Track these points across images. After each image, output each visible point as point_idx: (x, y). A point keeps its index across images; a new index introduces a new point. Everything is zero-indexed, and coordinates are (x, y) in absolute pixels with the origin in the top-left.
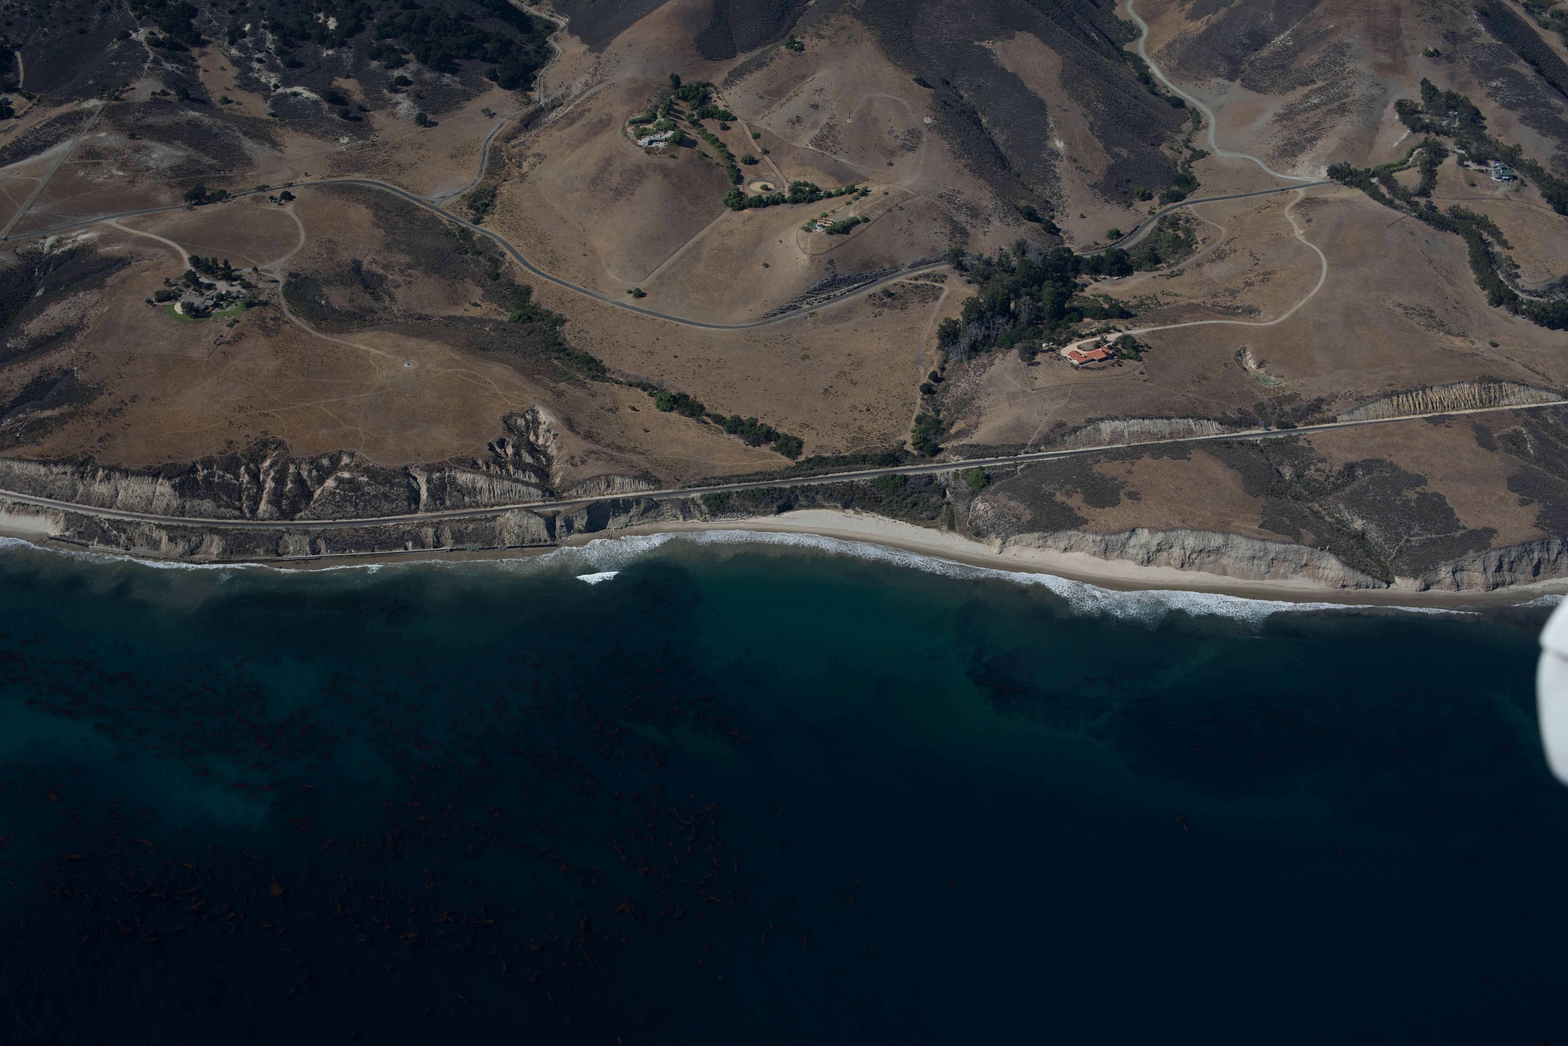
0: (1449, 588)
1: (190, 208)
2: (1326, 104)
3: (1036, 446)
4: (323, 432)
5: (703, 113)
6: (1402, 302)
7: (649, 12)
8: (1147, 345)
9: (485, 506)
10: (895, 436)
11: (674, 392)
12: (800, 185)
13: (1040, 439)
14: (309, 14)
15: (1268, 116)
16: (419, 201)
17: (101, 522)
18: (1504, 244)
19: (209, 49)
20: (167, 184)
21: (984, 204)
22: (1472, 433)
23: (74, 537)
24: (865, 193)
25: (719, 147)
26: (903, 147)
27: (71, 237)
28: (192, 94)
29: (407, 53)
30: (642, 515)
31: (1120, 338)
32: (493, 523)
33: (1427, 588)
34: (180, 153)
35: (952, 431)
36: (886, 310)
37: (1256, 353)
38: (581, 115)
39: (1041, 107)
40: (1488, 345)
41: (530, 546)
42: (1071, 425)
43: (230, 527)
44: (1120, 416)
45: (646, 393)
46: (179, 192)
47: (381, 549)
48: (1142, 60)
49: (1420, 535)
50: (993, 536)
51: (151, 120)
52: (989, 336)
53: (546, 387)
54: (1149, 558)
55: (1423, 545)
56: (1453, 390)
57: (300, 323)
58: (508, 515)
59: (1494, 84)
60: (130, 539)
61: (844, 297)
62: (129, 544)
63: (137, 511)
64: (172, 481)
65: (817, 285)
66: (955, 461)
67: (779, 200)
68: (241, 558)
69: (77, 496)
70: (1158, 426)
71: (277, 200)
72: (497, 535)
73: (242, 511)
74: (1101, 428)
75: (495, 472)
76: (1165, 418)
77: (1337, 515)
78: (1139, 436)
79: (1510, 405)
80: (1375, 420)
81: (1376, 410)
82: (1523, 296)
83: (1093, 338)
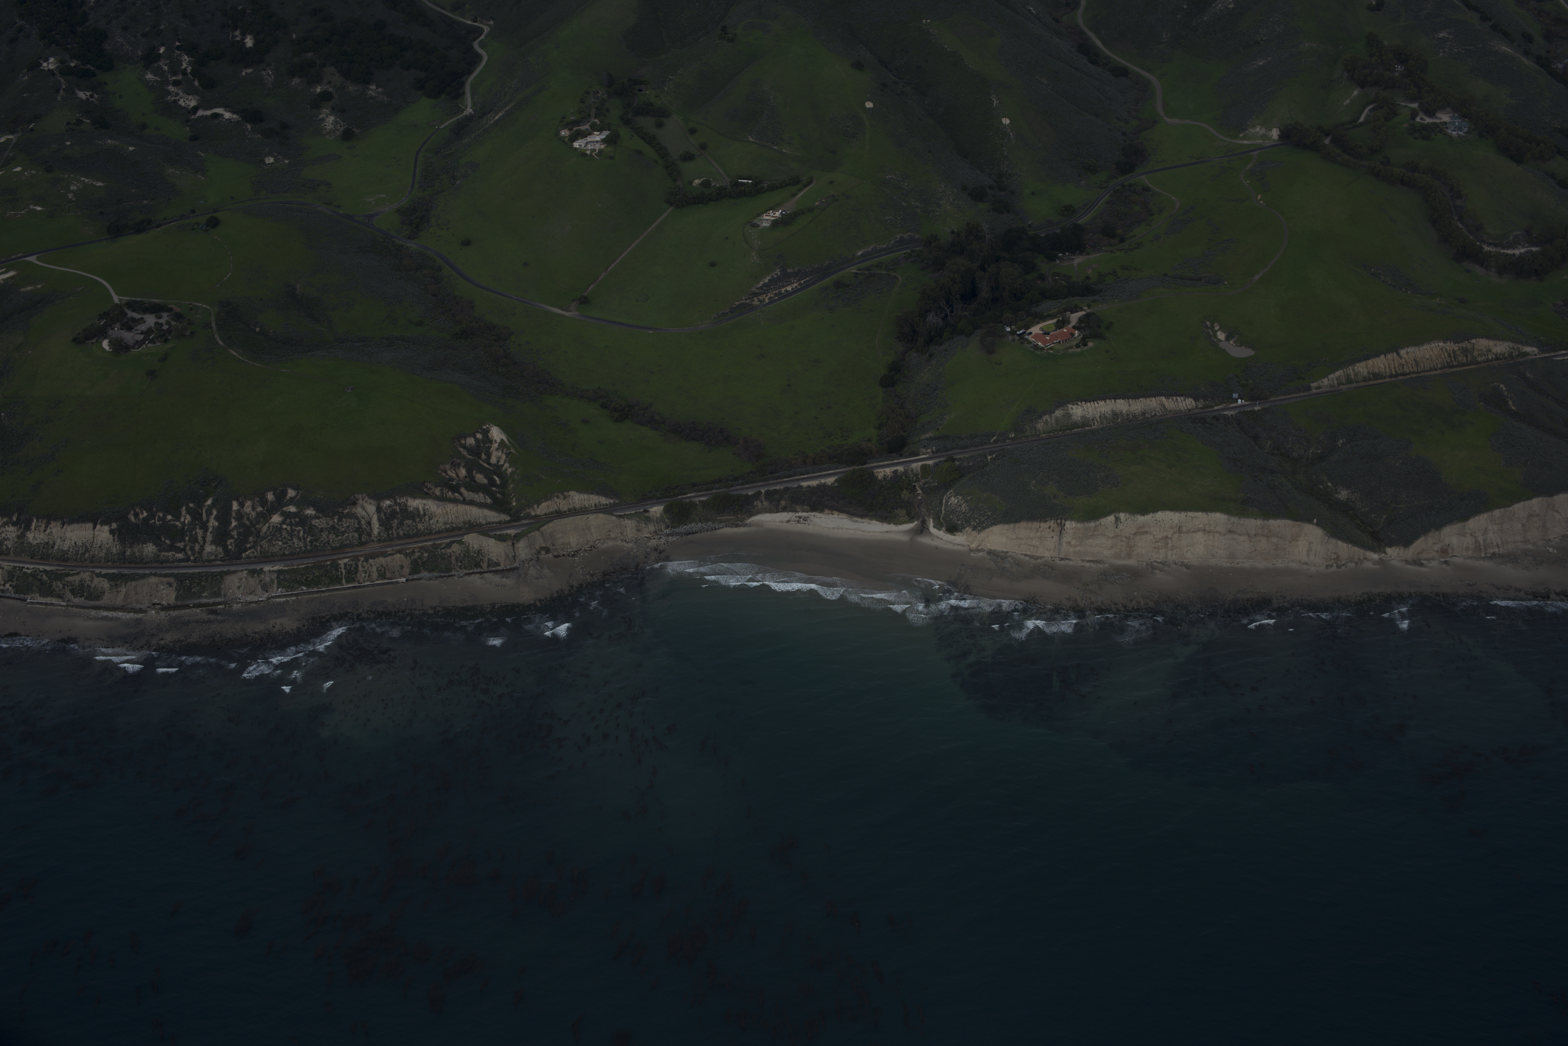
1: (112, 241)
3: (1005, 434)
5: (636, 111)
8: (1111, 323)
9: (439, 532)
13: (1009, 427)
14: (224, 32)
17: (38, 574)
19: (122, 74)
20: (88, 217)
21: (933, 187)
23: (9, 591)
24: (809, 183)
25: (655, 145)
26: (845, 134)
28: (109, 122)
29: (328, 67)
32: (448, 550)
34: (99, 184)
35: (919, 424)
36: (840, 302)
37: (1224, 324)
39: (983, 84)
40: (1457, 302)
41: (489, 572)
42: (1040, 410)
44: (1091, 397)
45: (596, 405)
46: (100, 224)
48: (1082, 32)
49: (1407, 502)
50: (968, 528)
51: (67, 151)
52: (948, 324)
53: (495, 404)
56: (1427, 349)
57: (235, 353)
58: (463, 540)
59: (1441, 35)
60: (70, 590)
61: (795, 291)
62: (69, 595)
63: (76, 560)
64: (111, 526)
65: (766, 281)
66: (923, 455)
67: (721, 195)
68: (188, 602)
69: (12, 549)
70: (1130, 405)
71: (203, 226)
72: (454, 562)
73: (186, 554)
74: (1070, 411)
75: (448, 496)
76: (1136, 397)
77: (1321, 487)
78: (1111, 417)
79: (1487, 362)
80: (1350, 385)
81: (1351, 375)
82: (1489, 249)
83: (1056, 318)
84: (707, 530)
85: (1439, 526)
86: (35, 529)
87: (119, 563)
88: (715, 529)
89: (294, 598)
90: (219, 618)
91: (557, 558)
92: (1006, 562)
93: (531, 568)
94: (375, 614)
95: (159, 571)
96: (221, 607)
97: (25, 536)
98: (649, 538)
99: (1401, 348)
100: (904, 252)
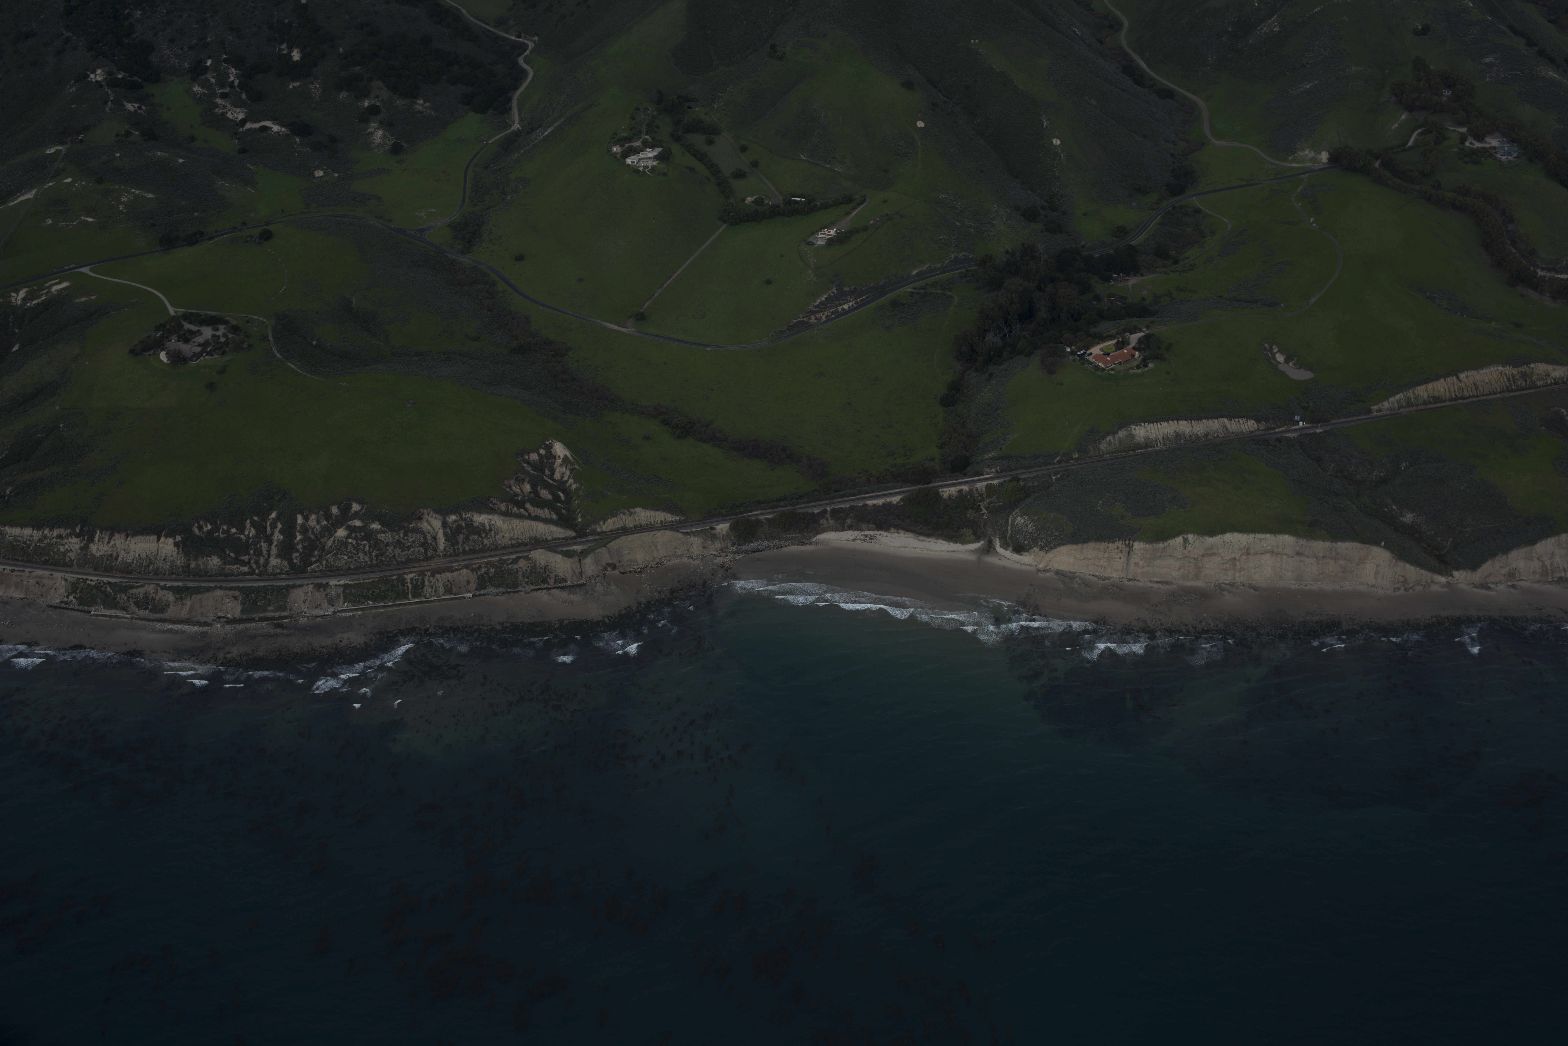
1: (166, 252)
3: (1069, 454)
5: (686, 128)
8: (1170, 344)
9: (505, 548)
12: (795, 197)
13: (1072, 447)
14: (271, 46)
16: (403, 233)
17: (101, 586)
19: (169, 86)
20: (140, 228)
23: (74, 603)
24: (863, 202)
25: (706, 161)
26: (897, 153)
27: (44, 289)
28: (157, 133)
29: (375, 81)
32: (515, 565)
34: (150, 196)
35: (982, 443)
36: (897, 321)
37: (1283, 346)
39: (1032, 105)
41: (556, 588)
42: (1103, 431)
43: (240, 585)
44: (1154, 418)
45: (657, 422)
46: (152, 235)
48: (1126, 53)
49: (1473, 526)
50: (1035, 548)
51: (116, 163)
52: (1007, 345)
53: (557, 419)
56: (1486, 373)
57: (293, 366)
58: (530, 556)
59: (1488, 60)
60: (134, 602)
61: (851, 310)
62: (133, 608)
63: (140, 573)
64: (175, 539)
65: (823, 299)
66: (987, 474)
67: (774, 213)
68: (253, 616)
69: (75, 561)
70: (1192, 427)
71: (256, 239)
72: (520, 578)
73: (251, 567)
74: (1134, 432)
75: (513, 511)
76: (1199, 419)
77: (1386, 510)
78: (1173, 438)
79: (1546, 386)
80: (1411, 409)
81: (1411, 398)
82: (1543, 274)
83: (1115, 339)
84: (774, 548)
85: (1506, 550)
86: (99, 541)
87: (184, 576)
88: (781, 547)
89: (360, 613)
90: (285, 631)
91: (623, 575)
92: (1074, 582)
93: (598, 585)
94: (442, 629)
95: (224, 585)
96: (287, 620)
97: (88, 547)
98: (716, 556)
99: (1461, 372)
100: (959, 271)
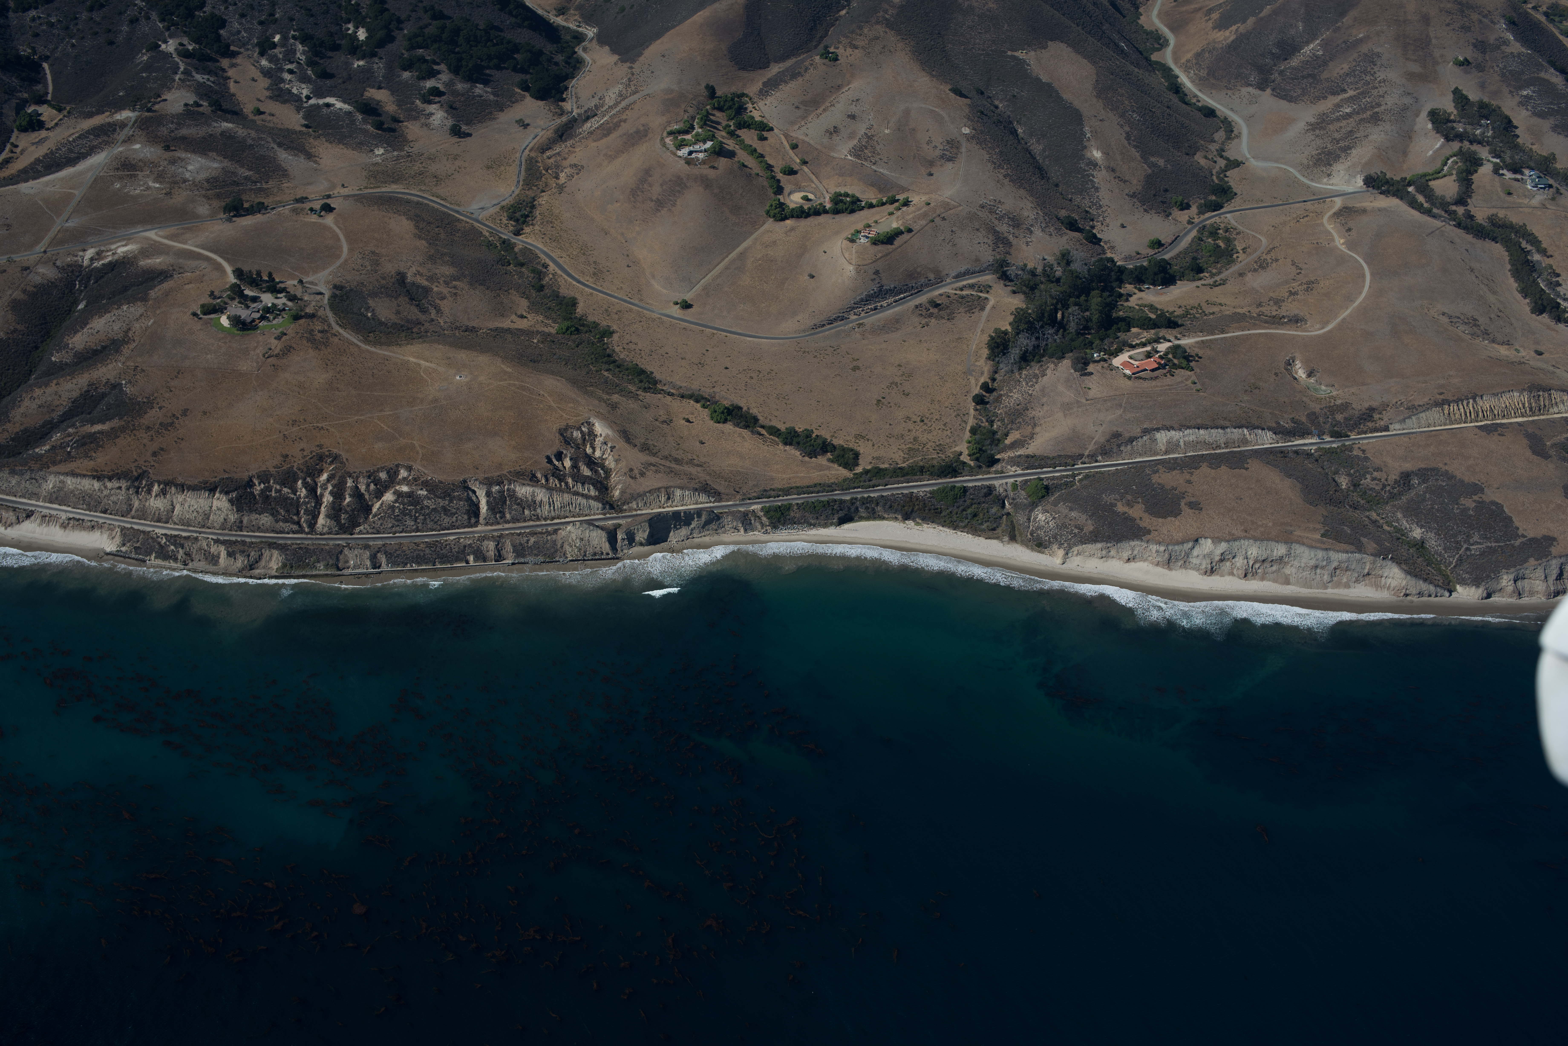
0: (1511, 596)
1: (229, 220)
2: (1358, 113)
3: (1092, 456)
4: (379, 445)
5: (740, 124)
6: (1446, 311)
7: (680, 23)
8: (1197, 355)
9: (545, 519)
10: (950, 447)
11: (726, 403)
12: (841, 195)
13: (1097, 449)
14: (338, 24)
15: (1301, 125)
16: (458, 212)
17: (158, 537)
18: (1544, 252)
19: (239, 60)
20: (204, 196)
21: (1026, 214)
22: (1525, 441)
23: (131, 552)
24: (906, 203)
25: (758, 157)
26: (942, 157)
27: (111, 250)
28: (225, 106)
29: (438, 64)
30: (703, 527)
31: (1170, 347)
32: (554, 537)
33: (1489, 596)
34: (216, 165)
35: (1008, 442)
36: (933, 320)
37: (1306, 362)
38: (617, 126)
39: (1077, 117)
40: (1533, 354)
41: (592, 560)
42: (1127, 435)
43: (289, 542)
44: (1176, 426)
45: (699, 405)
46: (216, 203)
47: (442, 563)
48: (1170, 69)
49: (1480, 543)
50: (1055, 547)
51: (184, 132)
52: (1038, 346)
53: (600, 399)
54: (1212, 568)
55: (1482, 554)
56: (1502, 398)
57: (348, 335)
60: (188, 554)
61: (890, 307)
62: (187, 559)
64: (229, 496)
65: (863, 296)
66: (1012, 471)
67: (821, 210)
68: (301, 573)
70: (1213, 435)
71: (316, 212)
72: (559, 549)
74: (1157, 438)
75: (554, 485)
76: (1220, 428)
77: (1396, 524)
78: (1194, 446)
79: (1559, 413)
80: (1427, 429)
82: (1564, 304)
83: (1144, 347)
87: (236, 531)
99: (1479, 396)
